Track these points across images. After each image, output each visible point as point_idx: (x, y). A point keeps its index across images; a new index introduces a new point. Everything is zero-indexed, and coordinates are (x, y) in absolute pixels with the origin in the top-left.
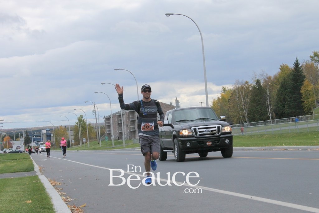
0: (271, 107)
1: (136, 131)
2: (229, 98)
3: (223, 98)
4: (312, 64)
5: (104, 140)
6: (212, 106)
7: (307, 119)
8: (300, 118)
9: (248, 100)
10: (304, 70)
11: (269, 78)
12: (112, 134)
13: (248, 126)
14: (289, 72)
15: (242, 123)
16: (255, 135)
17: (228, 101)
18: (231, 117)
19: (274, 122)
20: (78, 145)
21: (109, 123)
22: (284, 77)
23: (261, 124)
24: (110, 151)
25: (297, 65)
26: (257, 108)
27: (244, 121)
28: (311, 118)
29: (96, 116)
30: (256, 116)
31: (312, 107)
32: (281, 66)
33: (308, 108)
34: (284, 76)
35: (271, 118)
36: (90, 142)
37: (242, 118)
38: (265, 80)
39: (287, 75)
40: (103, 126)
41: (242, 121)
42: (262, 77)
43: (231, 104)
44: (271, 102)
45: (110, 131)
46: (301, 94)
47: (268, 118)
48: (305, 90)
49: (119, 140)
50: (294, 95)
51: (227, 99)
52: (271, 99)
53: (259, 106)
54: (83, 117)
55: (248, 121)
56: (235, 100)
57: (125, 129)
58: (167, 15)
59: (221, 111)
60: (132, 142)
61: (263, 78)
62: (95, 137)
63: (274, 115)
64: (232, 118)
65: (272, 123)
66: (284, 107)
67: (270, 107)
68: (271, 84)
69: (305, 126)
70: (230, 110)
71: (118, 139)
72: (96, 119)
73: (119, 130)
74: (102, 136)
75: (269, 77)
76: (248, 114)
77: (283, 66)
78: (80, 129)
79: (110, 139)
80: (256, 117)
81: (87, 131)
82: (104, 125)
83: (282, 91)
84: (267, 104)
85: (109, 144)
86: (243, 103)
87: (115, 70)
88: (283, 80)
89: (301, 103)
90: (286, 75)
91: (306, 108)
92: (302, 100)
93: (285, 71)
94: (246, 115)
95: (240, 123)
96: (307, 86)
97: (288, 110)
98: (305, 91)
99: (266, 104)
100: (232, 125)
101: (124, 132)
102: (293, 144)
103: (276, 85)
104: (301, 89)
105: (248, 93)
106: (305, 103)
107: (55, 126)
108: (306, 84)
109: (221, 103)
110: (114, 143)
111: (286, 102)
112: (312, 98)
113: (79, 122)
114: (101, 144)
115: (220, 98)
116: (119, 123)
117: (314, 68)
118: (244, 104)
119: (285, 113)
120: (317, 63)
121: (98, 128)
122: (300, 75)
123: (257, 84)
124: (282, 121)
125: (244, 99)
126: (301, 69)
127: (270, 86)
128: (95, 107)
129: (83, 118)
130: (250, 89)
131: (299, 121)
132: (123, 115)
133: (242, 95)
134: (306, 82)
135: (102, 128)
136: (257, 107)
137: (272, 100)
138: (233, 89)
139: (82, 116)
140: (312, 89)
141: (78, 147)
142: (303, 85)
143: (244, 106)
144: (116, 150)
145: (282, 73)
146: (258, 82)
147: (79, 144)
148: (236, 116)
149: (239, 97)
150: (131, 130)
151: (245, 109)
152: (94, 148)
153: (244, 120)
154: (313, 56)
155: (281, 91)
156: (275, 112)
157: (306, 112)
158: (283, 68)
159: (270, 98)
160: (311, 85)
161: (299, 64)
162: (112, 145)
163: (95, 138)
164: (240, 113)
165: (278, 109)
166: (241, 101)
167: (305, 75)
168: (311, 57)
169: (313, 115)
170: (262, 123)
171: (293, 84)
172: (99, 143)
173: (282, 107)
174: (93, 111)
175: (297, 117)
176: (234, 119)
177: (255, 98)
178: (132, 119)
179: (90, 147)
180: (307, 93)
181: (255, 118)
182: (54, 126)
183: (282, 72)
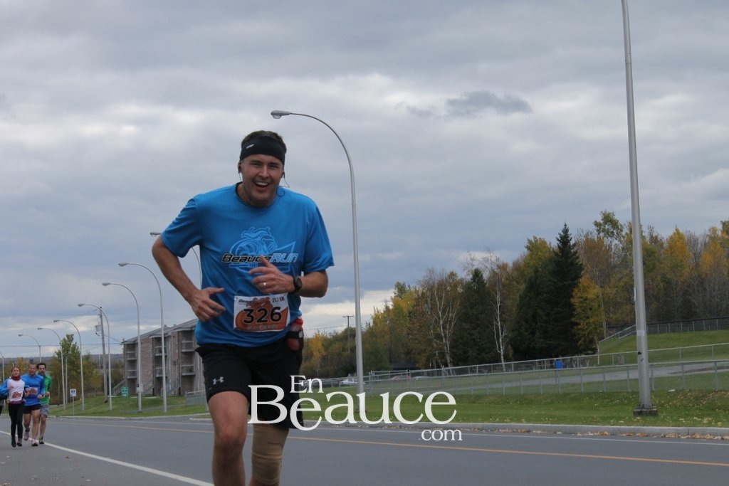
0: (504, 334)
1: (194, 376)
2: (411, 309)
3: (396, 309)
4: (599, 239)
5: (120, 394)
6: (371, 324)
7: (583, 362)
8: (569, 361)
9: (453, 315)
10: (581, 253)
11: (503, 267)
12: (140, 381)
13: (450, 374)
14: (547, 254)
15: (438, 367)
16: (463, 396)
17: (408, 315)
18: (414, 351)
19: (508, 367)
20: (58, 405)
21: (133, 355)
22: (536, 267)
23: (480, 372)
24: (130, 420)
25: (564, 239)
26: (473, 335)
27: (441, 362)
28: (593, 362)
29: (103, 338)
30: (470, 352)
31: (596, 338)
32: (530, 242)
33: (587, 339)
34: (537, 265)
35: (502, 357)
36: (86, 397)
37: (437, 354)
38: (493, 271)
39: (543, 263)
40: (120, 361)
41: (437, 362)
42: (487, 265)
43: (413, 324)
44: (504, 321)
45: (134, 373)
46: (571, 307)
47: (497, 359)
48: (581, 298)
49: (154, 395)
50: (555, 309)
51: (405, 310)
52: (504, 316)
53: (477, 330)
54: (73, 339)
55: (451, 362)
56: (423, 314)
57: (170, 371)
58: (274, 114)
59: (391, 338)
60: (184, 401)
61: (489, 267)
62: (100, 386)
63: (511, 352)
64: (414, 354)
65: (505, 370)
66: (533, 333)
67: (502, 334)
68: (507, 282)
69: (576, 380)
70: (411, 336)
71: (152, 393)
72: (104, 345)
73: (154, 372)
74: (116, 385)
75: (503, 265)
76: (452, 347)
77: (533, 241)
78: (64, 368)
79: (133, 392)
80: (469, 354)
81: (80, 373)
82: (123, 360)
83: (531, 299)
84: (497, 326)
85: (131, 403)
86: (441, 323)
87: (151, 234)
88: (533, 275)
89: (572, 328)
90: (540, 263)
91: (583, 339)
92: (573, 319)
93: (540, 253)
94: (447, 349)
95: (432, 367)
96: (585, 290)
97: (542, 340)
98: (581, 300)
99: (493, 325)
100: (414, 371)
101: (166, 377)
102: (545, 420)
103: (518, 283)
104: (572, 296)
105: (453, 299)
106: (580, 327)
107: (8, 359)
108: (585, 285)
109: (391, 320)
110: (142, 402)
111: (539, 324)
112: (597, 316)
113: (63, 351)
114: (113, 404)
115: (391, 307)
116: (156, 357)
117: (604, 248)
118: (443, 325)
119: (534, 348)
120: (609, 238)
121: (107, 368)
122: (572, 264)
123: (474, 279)
124: (527, 367)
125: (444, 312)
126: (575, 249)
127: (504, 286)
128: (101, 316)
129: (73, 343)
130: (460, 290)
131: (565, 367)
132: (165, 338)
133: (440, 303)
134: (584, 280)
135: (116, 366)
136: (473, 332)
137: (507, 317)
138: (421, 289)
139: (70, 338)
140: (598, 297)
141: (58, 409)
142: (578, 286)
143: (444, 328)
144: (143, 418)
145: (531, 258)
146: (477, 274)
147: (62, 403)
148: (425, 350)
149: (433, 307)
150: (184, 374)
151: (445, 336)
152: (95, 413)
153: (443, 361)
154: (602, 222)
155: (528, 298)
156: (511, 345)
157: (582, 347)
158: (535, 247)
159: (502, 313)
160: (595, 288)
161: (569, 239)
162: (137, 406)
163: (99, 389)
164: (435, 345)
165: (519, 338)
166: (438, 316)
167: (582, 264)
168: (596, 224)
169: (598, 355)
170: (482, 369)
171: (555, 282)
172: (106, 402)
173: (529, 335)
174: (96, 327)
175: (561, 358)
176: (418, 356)
177: (469, 310)
178: (187, 347)
179: (85, 409)
180: (585, 305)
181: (467, 357)
182: (5, 357)
183: (532, 254)
